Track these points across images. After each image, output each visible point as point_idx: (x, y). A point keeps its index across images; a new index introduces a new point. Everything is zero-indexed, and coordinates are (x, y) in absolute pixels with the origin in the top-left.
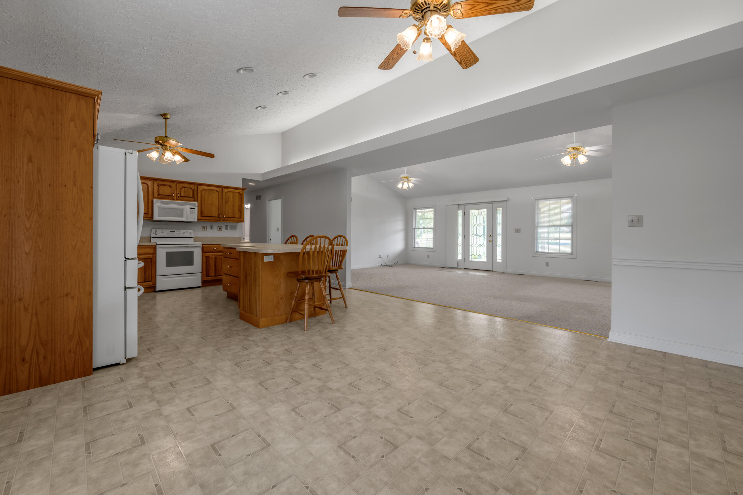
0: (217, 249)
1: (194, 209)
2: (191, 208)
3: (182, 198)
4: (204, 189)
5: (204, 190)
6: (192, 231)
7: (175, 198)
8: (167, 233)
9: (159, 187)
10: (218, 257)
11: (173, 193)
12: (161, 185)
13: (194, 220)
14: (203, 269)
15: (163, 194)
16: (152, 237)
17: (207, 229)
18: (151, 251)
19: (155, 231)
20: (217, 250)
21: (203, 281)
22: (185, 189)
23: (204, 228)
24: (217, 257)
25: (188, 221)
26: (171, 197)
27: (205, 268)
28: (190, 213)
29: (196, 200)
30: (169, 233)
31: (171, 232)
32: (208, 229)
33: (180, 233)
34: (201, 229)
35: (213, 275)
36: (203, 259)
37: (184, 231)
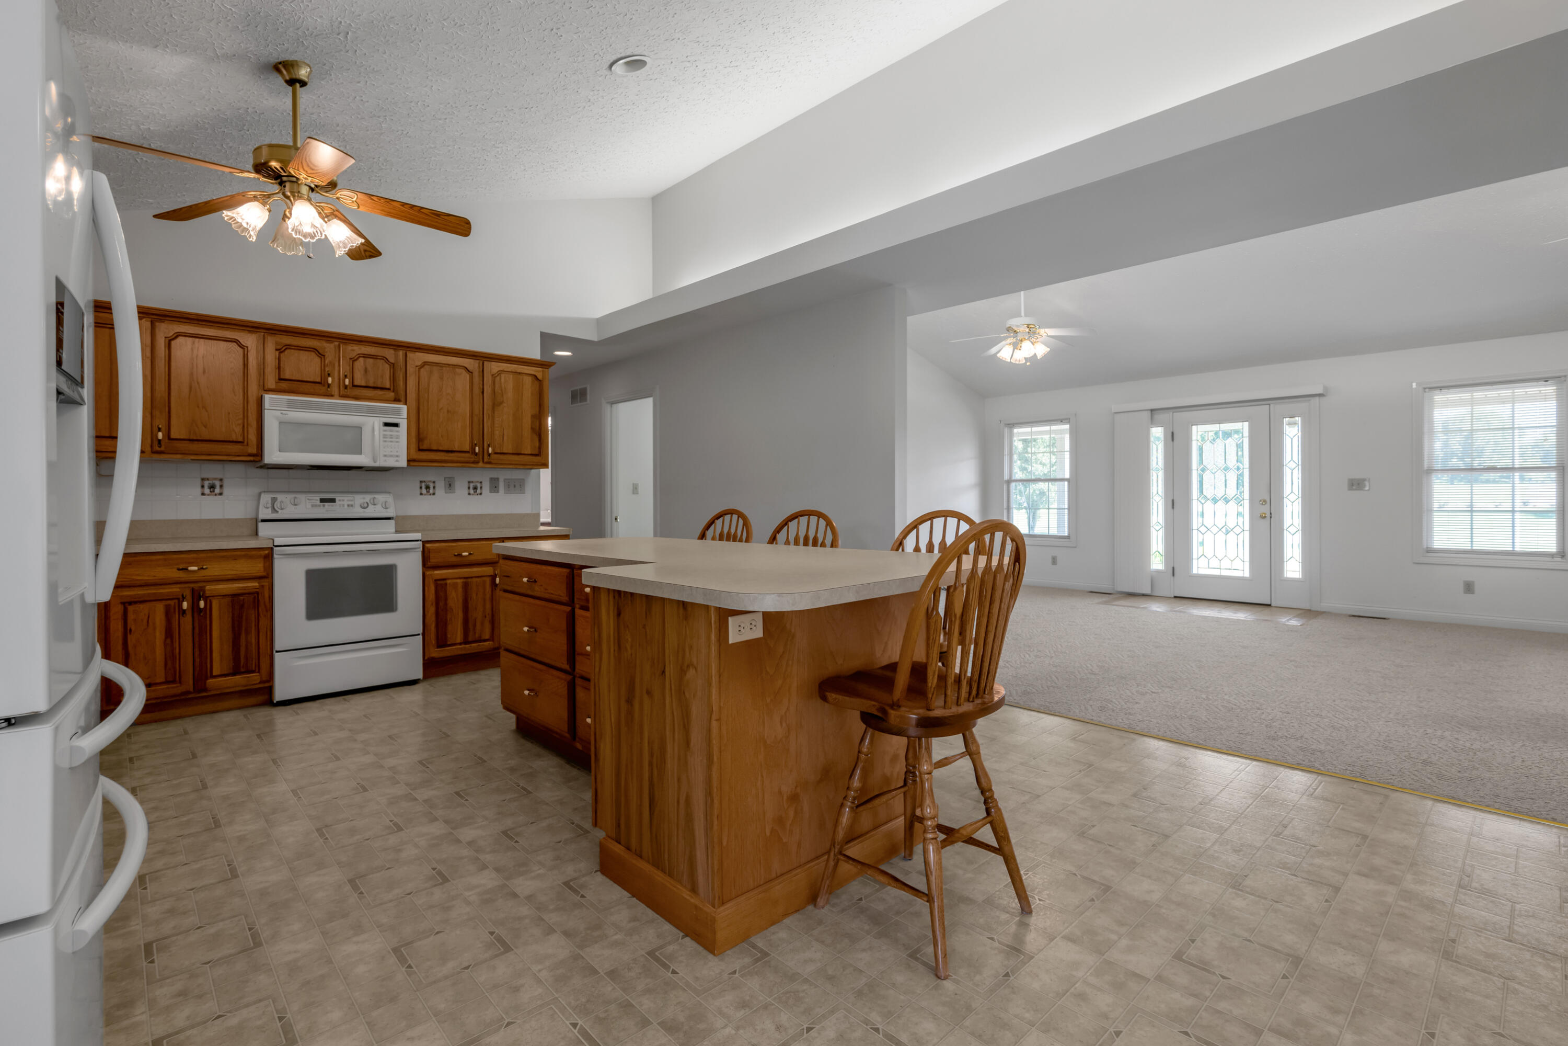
0: (470, 554)
1: (396, 425)
2: (386, 424)
3: (357, 392)
4: (425, 363)
5: (426, 366)
6: (389, 498)
7: (335, 390)
8: (309, 506)
9: (282, 355)
10: (474, 580)
11: (329, 375)
12: (288, 347)
13: (397, 461)
14: (427, 621)
15: (293, 378)
16: (263, 521)
17: (437, 492)
18: (257, 567)
19: (270, 502)
20: (472, 558)
21: (428, 659)
22: (365, 362)
23: (428, 487)
24: (469, 580)
25: (377, 464)
26: (323, 389)
27: (433, 618)
28: (382, 439)
29: (403, 399)
30: (316, 506)
31: (322, 500)
32: (440, 491)
33: (352, 506)
34: (418, 491)
35: (458, 641)
36: (426, 588)
37: (364, 498)
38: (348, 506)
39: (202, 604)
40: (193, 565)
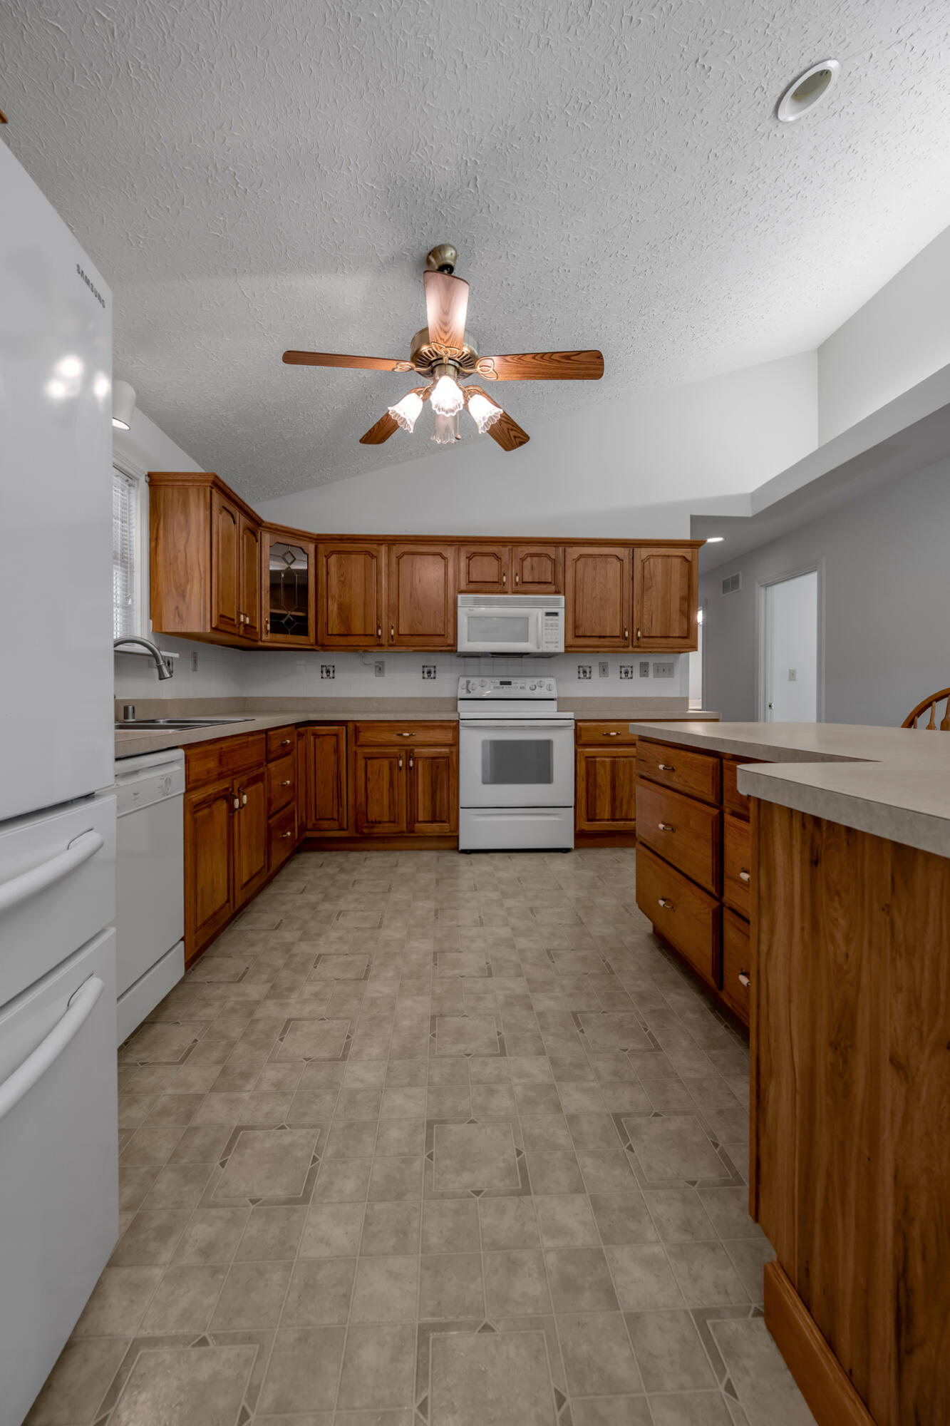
0: (618, 734)
1: (556, 614)
2: (548, 614)
3: (525, 588)
4: (580, 554)
5: (581, 557)
6: (552, 681)
7: (508, 587)
8: (492, 687)
9: (471, 561)
10: (622, 759)
11: (504, 575)
12: (475, 554)
13: (556, 647)
14: (578, 795)
15: (479, 580)
16: (461, 700)
17: (592, 674)
18: (446, 736)
19: (465, 683)
20: (620, 738)
21: (579, 831)
22: (531, 560)
23: (585, 672)
24: (618, 760)
25: (540, 651)
26: (500, 587)
27: (584, 793)
28: (544, 627)
29: (562, 591)
30: (497, 687)
31: (502, 683)
32: (595, 672)
33: (526, 687)
34: (577, 675)
35: (606, 817)
36: (578, 764)
37: (533, 682)
38: (521, 688)
39: (411, 763)
40: (405, 731)
